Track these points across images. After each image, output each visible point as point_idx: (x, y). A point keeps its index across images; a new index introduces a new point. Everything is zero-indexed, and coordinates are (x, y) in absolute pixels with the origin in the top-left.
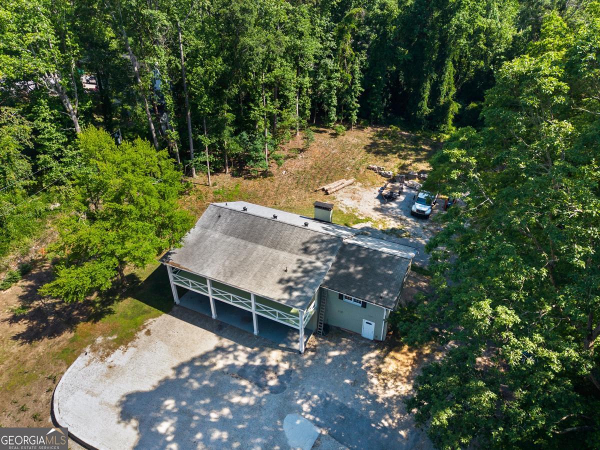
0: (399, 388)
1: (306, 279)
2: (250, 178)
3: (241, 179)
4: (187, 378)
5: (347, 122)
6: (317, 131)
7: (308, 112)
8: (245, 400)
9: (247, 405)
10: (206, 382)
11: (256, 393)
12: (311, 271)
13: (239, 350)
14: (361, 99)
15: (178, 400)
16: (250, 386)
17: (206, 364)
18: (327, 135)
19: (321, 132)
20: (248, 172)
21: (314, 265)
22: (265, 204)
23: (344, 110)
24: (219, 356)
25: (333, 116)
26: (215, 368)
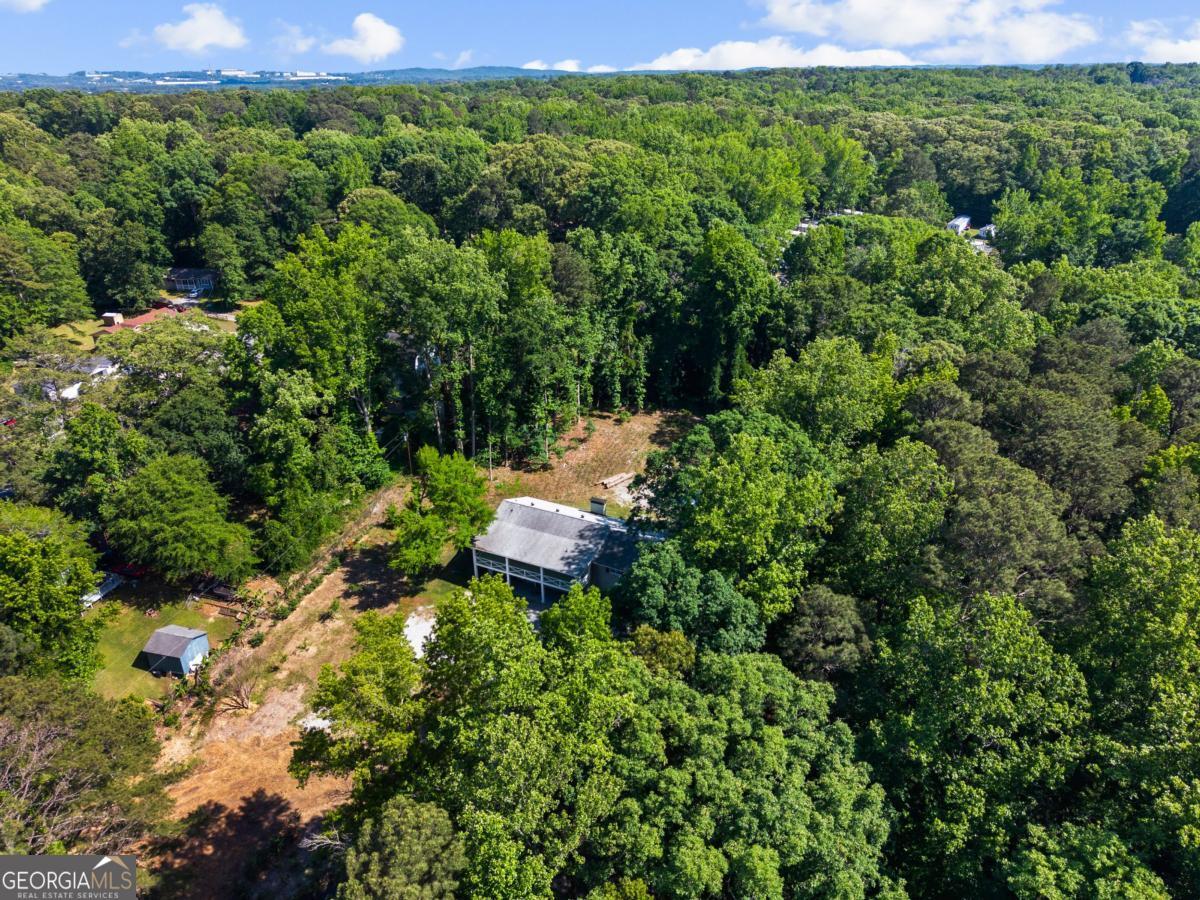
1: (581, 556)
2: (530, 471)
3: (521, 472)
5: (633, 408)
6: (601, 417)
7: (590, 399)
12: (585, 551)
14: (648, 384)
18: (611, 421)
19: (604, 418)
20: (528, 464)
21: (587, 547)
22: (546, 498)
23: (629, 395)
25: (617, 401)
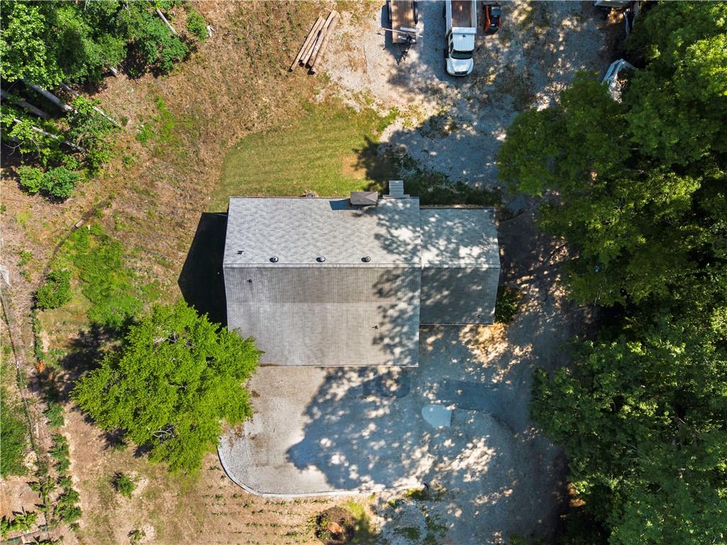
0: (497, 350)
1: (398, 329)
4: (323, 417)
8: (381, 412)
9: (385, 415)
10: (341, 413)
11: (385, 403)
12: (398, 317)
13: (347, 371)
15: (329, 436)
16: (378, 400)
17: (328, 397)
21: (397, 308)
24: (334, 385)
26: (338, 397)
